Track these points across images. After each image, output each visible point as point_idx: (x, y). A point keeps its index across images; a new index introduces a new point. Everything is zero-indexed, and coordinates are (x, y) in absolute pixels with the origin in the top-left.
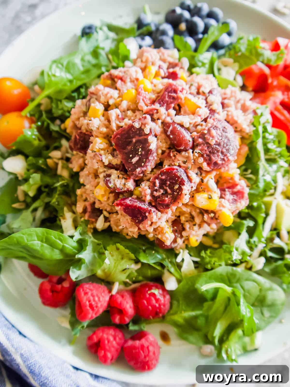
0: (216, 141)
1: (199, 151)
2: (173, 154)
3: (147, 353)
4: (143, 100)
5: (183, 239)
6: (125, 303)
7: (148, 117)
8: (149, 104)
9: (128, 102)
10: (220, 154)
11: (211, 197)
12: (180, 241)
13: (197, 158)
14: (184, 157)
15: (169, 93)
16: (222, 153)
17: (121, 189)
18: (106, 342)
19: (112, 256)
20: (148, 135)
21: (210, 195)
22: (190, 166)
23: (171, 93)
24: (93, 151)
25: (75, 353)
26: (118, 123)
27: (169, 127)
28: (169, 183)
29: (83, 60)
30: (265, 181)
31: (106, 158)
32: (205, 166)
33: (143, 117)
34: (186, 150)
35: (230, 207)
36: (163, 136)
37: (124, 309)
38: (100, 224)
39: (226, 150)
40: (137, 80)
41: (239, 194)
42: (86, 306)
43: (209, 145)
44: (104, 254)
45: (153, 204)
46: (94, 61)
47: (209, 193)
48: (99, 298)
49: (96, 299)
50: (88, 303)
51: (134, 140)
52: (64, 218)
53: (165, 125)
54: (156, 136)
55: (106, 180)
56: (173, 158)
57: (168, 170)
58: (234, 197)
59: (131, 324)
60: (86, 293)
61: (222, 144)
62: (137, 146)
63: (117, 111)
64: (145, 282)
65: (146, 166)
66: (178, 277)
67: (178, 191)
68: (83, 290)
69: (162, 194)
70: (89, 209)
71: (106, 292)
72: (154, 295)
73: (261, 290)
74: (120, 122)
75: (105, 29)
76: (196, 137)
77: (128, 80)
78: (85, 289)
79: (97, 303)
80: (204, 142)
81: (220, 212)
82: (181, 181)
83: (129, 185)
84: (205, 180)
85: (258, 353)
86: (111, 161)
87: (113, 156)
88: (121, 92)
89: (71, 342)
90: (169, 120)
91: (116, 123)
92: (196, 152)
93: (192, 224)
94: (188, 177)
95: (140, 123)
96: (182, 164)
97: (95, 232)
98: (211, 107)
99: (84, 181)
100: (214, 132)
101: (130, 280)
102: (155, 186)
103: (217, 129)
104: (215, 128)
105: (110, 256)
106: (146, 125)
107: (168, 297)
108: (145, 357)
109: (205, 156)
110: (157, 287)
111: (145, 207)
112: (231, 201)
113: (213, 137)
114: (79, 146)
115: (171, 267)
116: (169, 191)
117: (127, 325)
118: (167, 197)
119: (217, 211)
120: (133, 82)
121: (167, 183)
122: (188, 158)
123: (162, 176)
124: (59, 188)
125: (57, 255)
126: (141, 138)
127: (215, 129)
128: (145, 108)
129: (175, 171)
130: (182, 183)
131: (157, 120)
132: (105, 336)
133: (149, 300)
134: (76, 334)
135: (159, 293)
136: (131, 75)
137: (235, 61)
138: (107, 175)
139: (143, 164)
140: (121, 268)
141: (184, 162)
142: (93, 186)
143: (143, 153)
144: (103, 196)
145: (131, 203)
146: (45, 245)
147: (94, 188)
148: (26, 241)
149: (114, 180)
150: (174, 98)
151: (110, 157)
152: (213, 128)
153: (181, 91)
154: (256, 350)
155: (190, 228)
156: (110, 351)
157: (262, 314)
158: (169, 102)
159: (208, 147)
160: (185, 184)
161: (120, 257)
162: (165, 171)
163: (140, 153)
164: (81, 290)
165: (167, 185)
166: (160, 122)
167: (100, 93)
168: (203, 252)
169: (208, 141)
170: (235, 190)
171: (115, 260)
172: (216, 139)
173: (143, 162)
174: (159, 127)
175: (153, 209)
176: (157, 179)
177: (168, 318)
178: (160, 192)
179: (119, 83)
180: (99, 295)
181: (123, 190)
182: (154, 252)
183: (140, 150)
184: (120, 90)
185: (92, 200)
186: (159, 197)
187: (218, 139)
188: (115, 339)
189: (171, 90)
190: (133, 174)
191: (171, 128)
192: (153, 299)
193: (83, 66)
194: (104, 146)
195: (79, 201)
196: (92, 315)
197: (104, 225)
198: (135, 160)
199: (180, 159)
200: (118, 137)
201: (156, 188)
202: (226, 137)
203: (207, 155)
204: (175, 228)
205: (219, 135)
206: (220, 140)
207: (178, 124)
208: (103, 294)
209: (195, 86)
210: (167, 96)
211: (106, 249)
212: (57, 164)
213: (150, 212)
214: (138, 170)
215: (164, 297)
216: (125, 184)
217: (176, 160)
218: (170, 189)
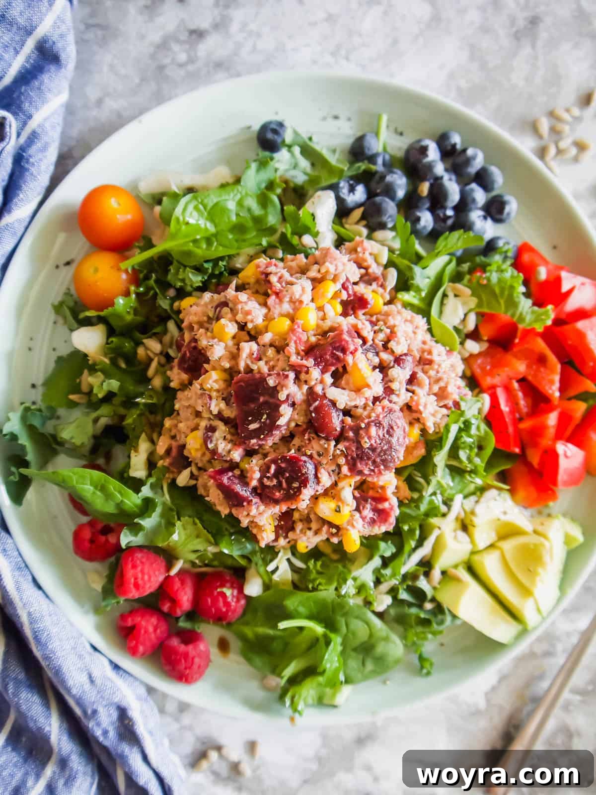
0: (371, 445)
1: (344, 449)
2: (309, 436)
3: (190, 665)
4: (295, 342)
5: (287, 540)
6: (183, 593)
7: (292, 375)
8: (303, 350)
9: (274, 336)
10: (370, 462)
11: (340, 509)
12: (282, 542)
13: (339, 456)
14: (321, 446)
15: (335, 348)
16: (374, 462)
17: (223, 457)
18: (143, 631)
19: (185, 529)
20: (284, 402)
21: (339, 507)
22: (325, 462)
23: (338, 351)
24: (202, 389)
25: (99, 628)
26: (249, 362)
27: (316, 400)
28: (288, 475)
29: (240, 204)
30: (431, 502)
31: (216, 405)
32: (345, 470)
33: (283, 374)
34: (327, 439)
35: (361, 529)
36: (304, 406)
37: (179, 601)
38: (183, 479)
39: (381, 460)
40: (301, 302)
41: (382, 515)
42: (129, 583)
43: (359, 447)
44: (174, 525)
45: (259, 491)
46: (257, 211)
47: (340, 504)
48: (150, 577)
49: (146, 577)
50: (132, 580)
51: (262, 399)
52: (136, 451)
53: (311, 395)
54: (293, 405)
55: (208, 435)
56: (307, 442)
57: (292, 458)
58: (374, 515)
59: (182, 619)
60: (134, 567)
61: (379, 450)
62: (262, 409)
63: (253, 346)
64: (221, 569)
65: (266, 441)
66: (267, 580)
67: (296, 490)
68: (132, 560)
69: (274, 485)
70: (174, 452)
71: (163, 570)
72: (223, 595)
73: (371, 636)
74: (252, 362)
75: (297, 150)
76: (347, 427)
77: (287, 299)
78: (135, 559)
79: (145, 584)
80: (354, 438)
81: (345, 531)
82: (304, 480)
83: (234, 455)
84: (340, 485)
85: (335, 711)
86: (223, 411)
87: (227, 404)
88: (271, 313)
89: (97, 610)
90: (319, 389)
91: (246, 362)
92: (339, 449)
93: (306, 525)
94: (316, 476)
95: (277, 382)
96: (316, 456)
97: (173, 484)
98: (390, 384)
99: (179, 408)
100: (373, 430)
101: (199, 561)
102: (269, 472)
103: (379, 427)
104: (378, 425)
105: (181, 529)
106: (284, 389)
107: (243, 602)
108: (186, 668)
109: (349, 458)
110: (232, 587)
111: (246, 495)
112: (368, 519)
113: (370, 438)
114: (186, 366)
115: (261, 565)
116: (284, 485)
117: (177, 619)
118: (280, 492)
119: (343, 528)
120: (294, 303)
121: (284, 474)
122: (326, 450)
123: (282, 462)
124: (141, 407)
125: (110, 508)
126: (271, 400)
127: (376, 426)
128: (294, 359)
129: (302, 463)
130: (304, 483)
131: (303, 382)
132: (143, 623)
133: (215, 601)
134: (107, 606)
135: (232, 594)
136: (293, 294)
137: (473, 295)
138: (211, 425)
139: (262, 436)
140: (191, 547)
141: (319, 455)
142: (188, 427)
143: (268, 421)
144: (197, 450)
145: (228, 482)
146: (99, 493)
147: (189, 430)
148: (75, 482)
149: (217, 440)
150: (338, 359)
151: (223, 405)
152: (375, 424)
153: (351, 353)
154: (335, 707)
155: (301, 531)
156: (144, 644)
157: (363, 664)
158: (330, 362)
159: (357, 449)
160: (308, 486)
161: (195, 533)
162: (288, 457)
163: (262, 420)
164: (130, 559)
165: (285, 477)
166: (305, 387)
167: (240, 307)
168: (312, 561)
169: (360, 440)
170: (380, 506)
171: (186, 534)
172: (373, 442)
173: (263, 434)
174: (303, 393)
175: (255, 500)
176: (274, 464)
177: (235, 627)
178: (272, 481)
179: (272, 300)
180: (151, 573)
181: (224, 458)
182: (244, 540)
183: (265, 417)
184: (269, 310)
185: (181, 442)
186: (268, 487)
187: (376, 442)
188: (155, 630)
189: (339, 346)
190: (245, 443)
191: (317, 403)
192: (221, 599)
193: (237, 215)
194: (220, 386)
195: (164, 435)
196: (134, 594)
197: (188, 482)
198: (253, 426)
199: (314, 448)
200: (242, 385)
201: (268, 475)
202: (389, 442)
203: (352, 458)
204: (282, 523)
205: (379, 436)
206: (377, 445)
207: (330, 401)
208: (157, 573)
209: (386, 334)
210: (329, 353)
211: (179, 519)
212: (151, 360)
213: (250, 502)
214: (254, 441)
215: (238, 601)
216: (229, 451)
217: (309, 447)
218: (286, 482)
